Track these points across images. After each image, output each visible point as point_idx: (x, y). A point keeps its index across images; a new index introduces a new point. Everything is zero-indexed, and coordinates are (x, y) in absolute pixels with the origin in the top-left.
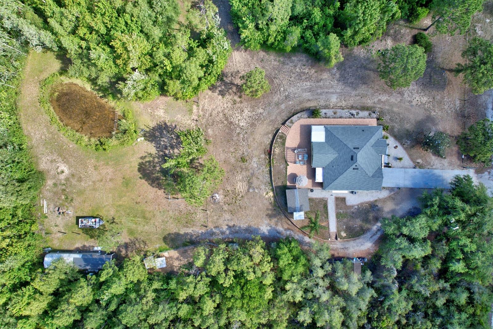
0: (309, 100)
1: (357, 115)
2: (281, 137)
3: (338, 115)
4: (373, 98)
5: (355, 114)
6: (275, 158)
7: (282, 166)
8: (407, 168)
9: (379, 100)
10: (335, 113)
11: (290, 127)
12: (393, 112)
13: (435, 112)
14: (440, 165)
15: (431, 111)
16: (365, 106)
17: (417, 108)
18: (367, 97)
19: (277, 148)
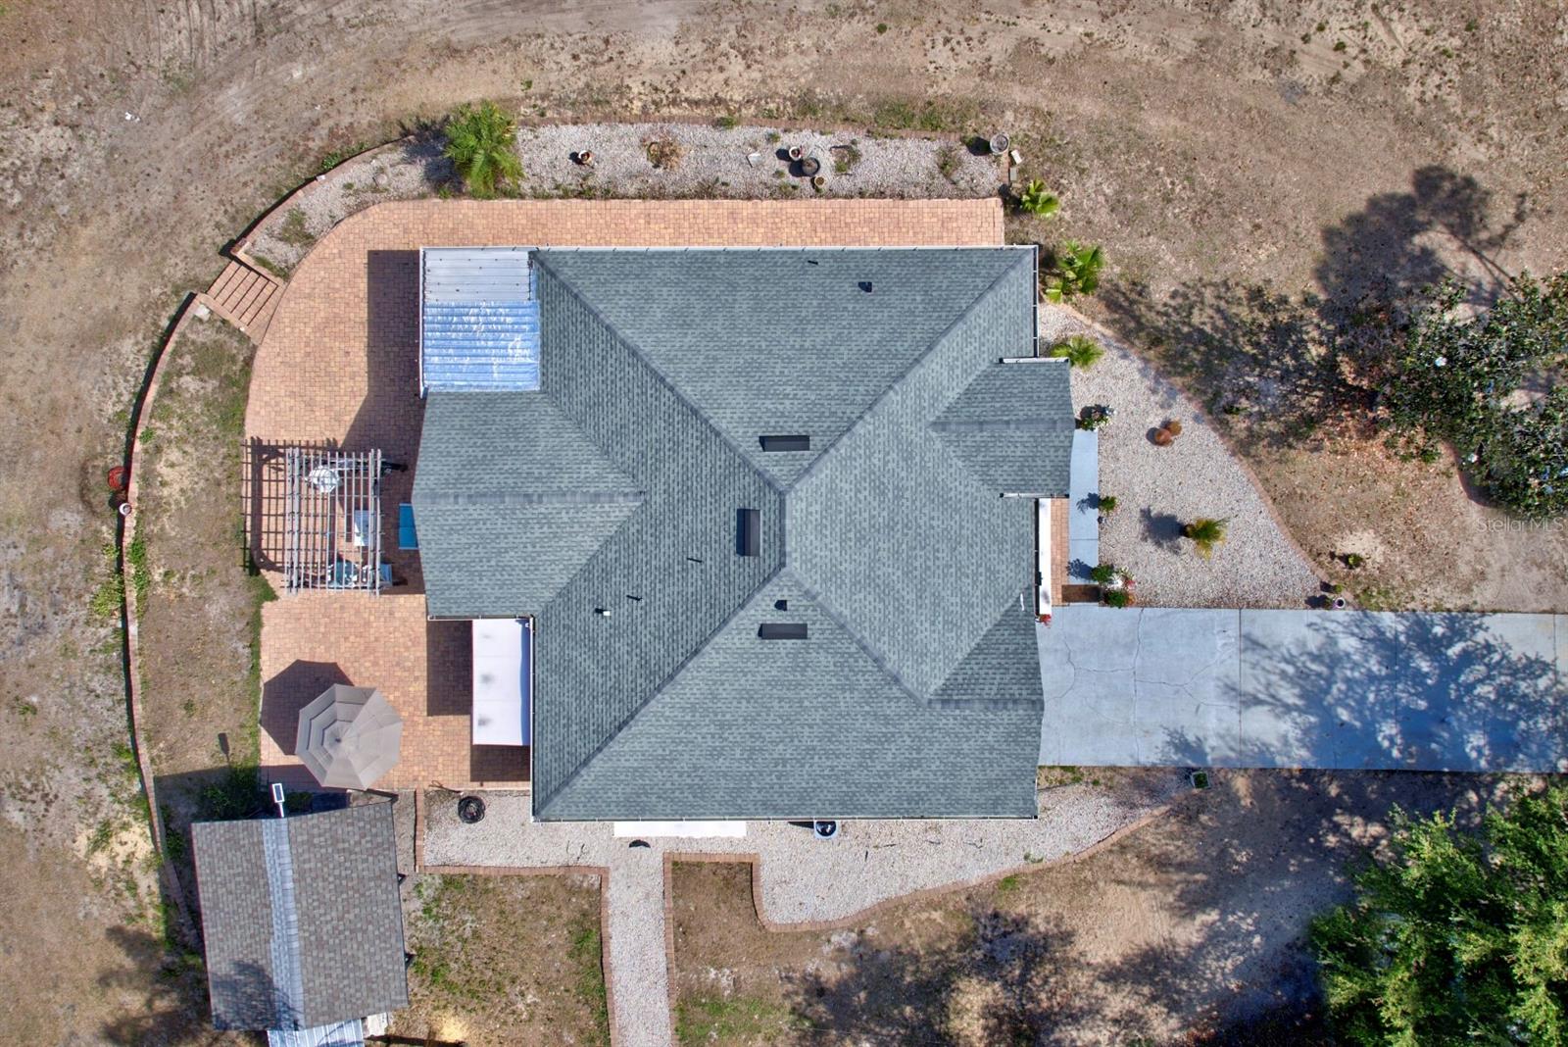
0: (452, 51)
1: (840, 169)
2: (209, 360)
3: (687, 167)
4: (974, 32)
5: (827, 161)
6: (162, 537)
7: (218, 608)
8: (1257, 605)
9: (1027, 48)
10: (661, 156)
11: (285, 274)
12: (1139, 143)
13: (1482, 137)
14: (1536, 575)
15: (1453, 128)
16: (912, 100)
17: (1337, 105)
18: (929, 22)
19: (174, 455)
